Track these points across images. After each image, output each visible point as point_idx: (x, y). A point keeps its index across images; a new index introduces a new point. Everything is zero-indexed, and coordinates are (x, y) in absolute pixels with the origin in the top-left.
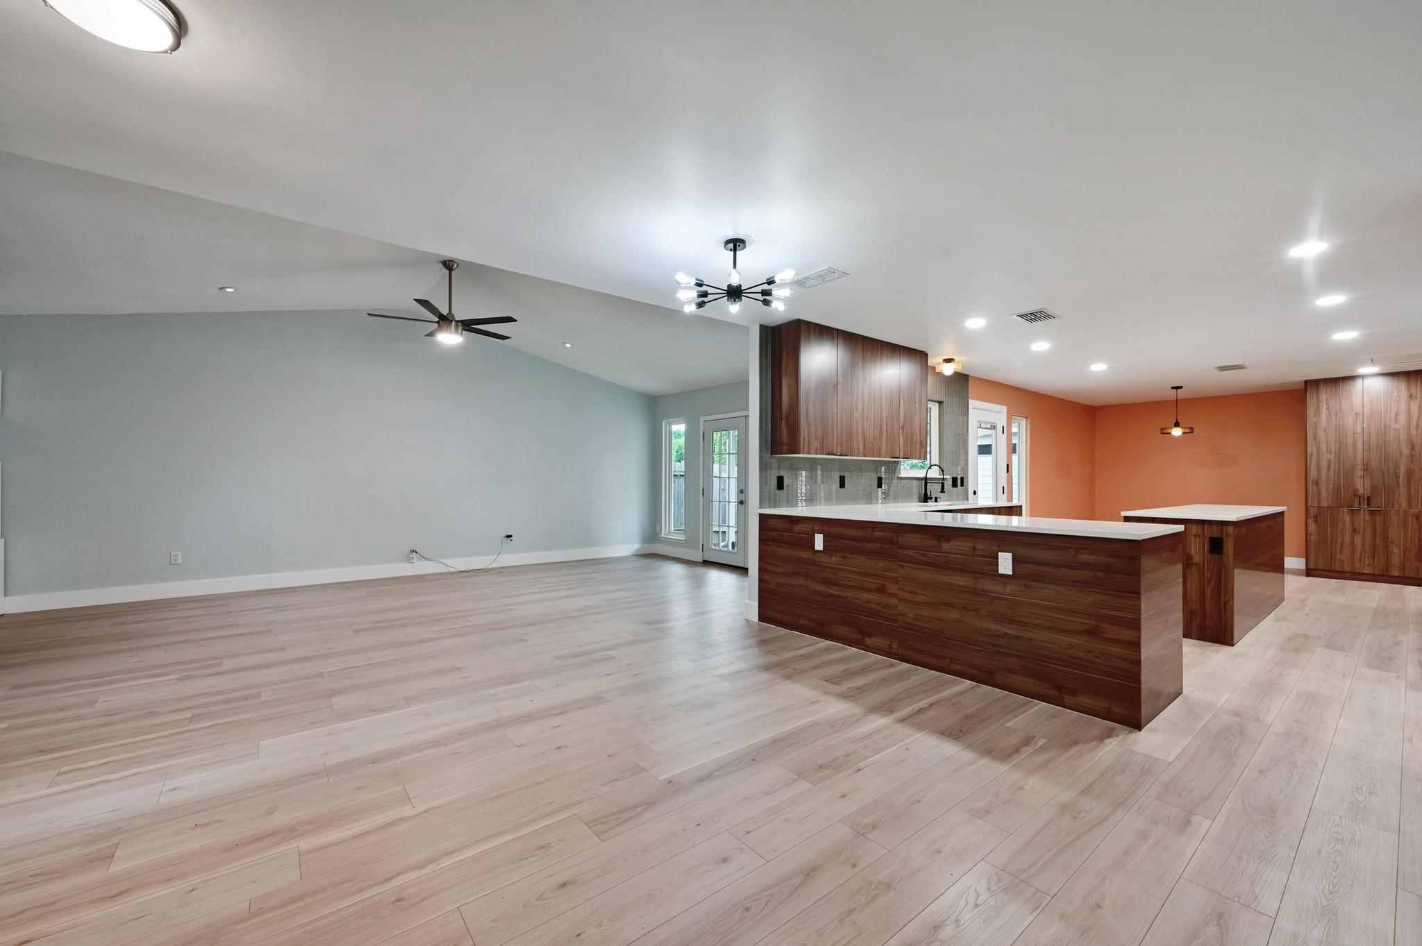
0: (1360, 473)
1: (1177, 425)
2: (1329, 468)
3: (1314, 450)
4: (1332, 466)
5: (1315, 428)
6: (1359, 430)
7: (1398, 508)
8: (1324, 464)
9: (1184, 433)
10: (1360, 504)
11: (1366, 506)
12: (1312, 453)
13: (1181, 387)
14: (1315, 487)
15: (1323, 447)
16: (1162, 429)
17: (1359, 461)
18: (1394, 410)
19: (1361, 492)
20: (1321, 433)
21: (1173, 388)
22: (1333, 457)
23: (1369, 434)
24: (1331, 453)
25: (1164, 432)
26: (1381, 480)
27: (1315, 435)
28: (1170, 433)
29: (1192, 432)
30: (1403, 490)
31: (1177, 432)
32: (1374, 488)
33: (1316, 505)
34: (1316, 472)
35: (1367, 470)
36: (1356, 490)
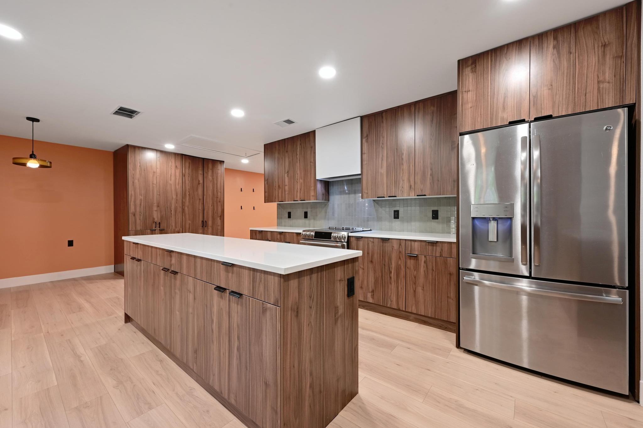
0: (155, 208)
1: (32, 156)
2: (141, 204)
3: (133, 192)
4: (142, 203)
5: (133, 178)
6: (155, 182)
7: (171, 228)
8: (138, 202)
9: (41, 166)
10: (156, 227)
11: (158, 229)
12: (131, 195)
13: (38, 120)
14: (133, 217)
15: (138, 191)
16: (14, 159)
17: (155, 201)
18: (170, 173)
19: (156, 220)
20: (136, 181)
21: (29, 119)
22: (142, 198)
23: (159, 185)
24: (142, 196)
25: (19, 163)
26: (165, 213)
27: (133, 182)
28: (24, 165)
29: (50, 167)
30: (173, 218)
31: (33, 164)
32: (162, 217)
33: (134, 229)
34: (134, 207)
35: (159, 206)
36: (154, 219)
